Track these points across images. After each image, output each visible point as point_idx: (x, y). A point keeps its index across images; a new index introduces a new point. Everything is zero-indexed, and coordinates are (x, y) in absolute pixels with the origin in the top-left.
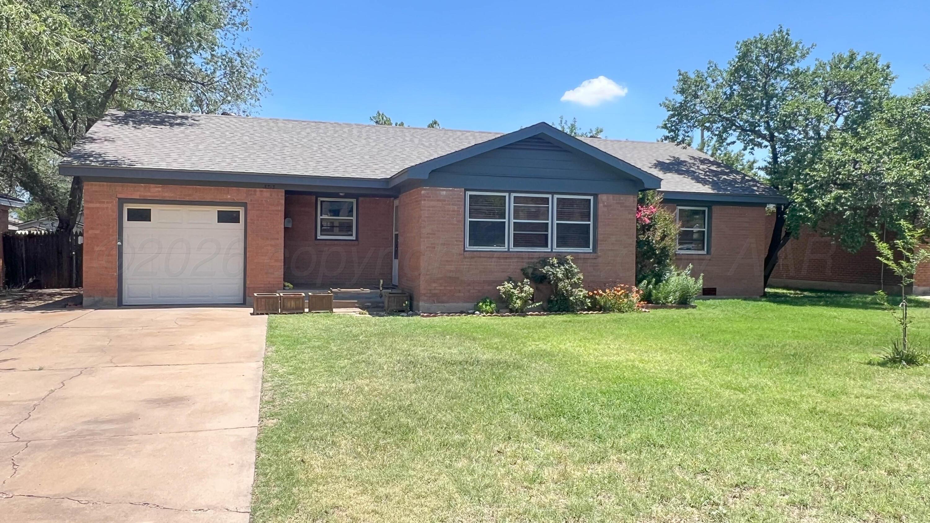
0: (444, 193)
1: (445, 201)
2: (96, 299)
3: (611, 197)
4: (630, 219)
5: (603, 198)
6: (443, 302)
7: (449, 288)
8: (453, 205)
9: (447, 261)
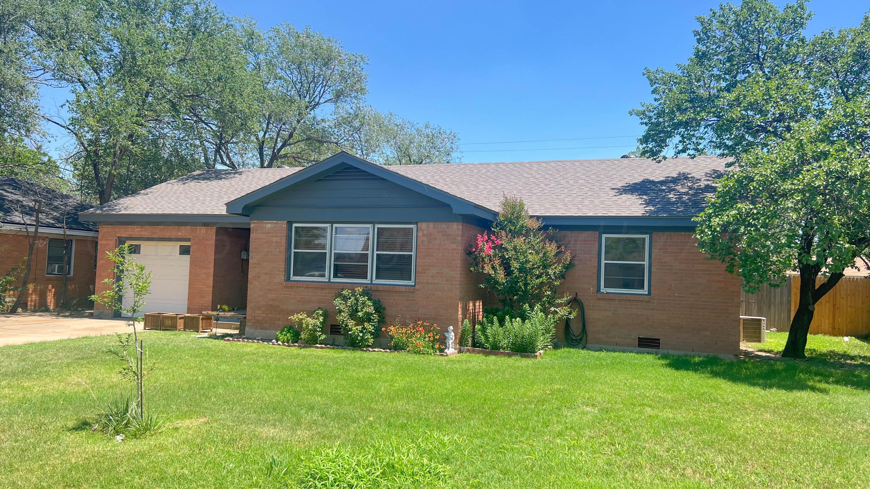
0: (269, 226)
1: (270, 233)
2: (101, 311)
3: (431, 225)
4: (453, 249)
5: (423, 225)
6: (265, 329)
7: (270, 316)
8: (276, 236)
9: (270, 290)
